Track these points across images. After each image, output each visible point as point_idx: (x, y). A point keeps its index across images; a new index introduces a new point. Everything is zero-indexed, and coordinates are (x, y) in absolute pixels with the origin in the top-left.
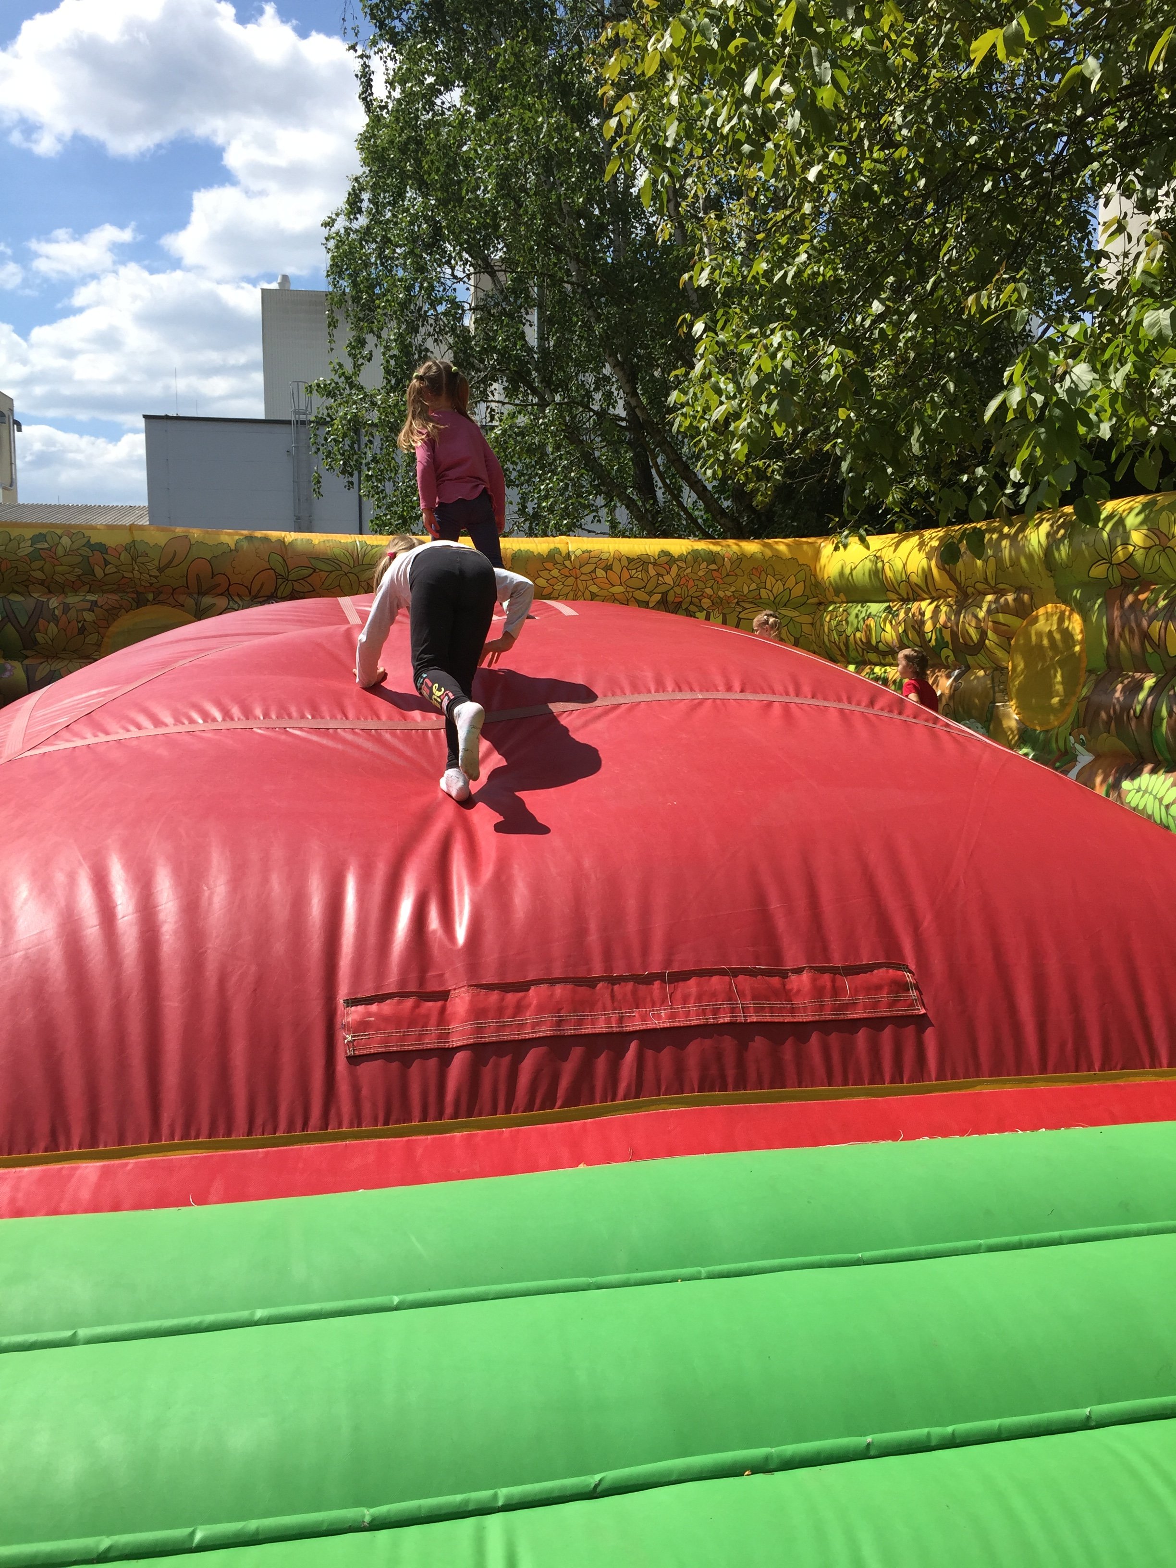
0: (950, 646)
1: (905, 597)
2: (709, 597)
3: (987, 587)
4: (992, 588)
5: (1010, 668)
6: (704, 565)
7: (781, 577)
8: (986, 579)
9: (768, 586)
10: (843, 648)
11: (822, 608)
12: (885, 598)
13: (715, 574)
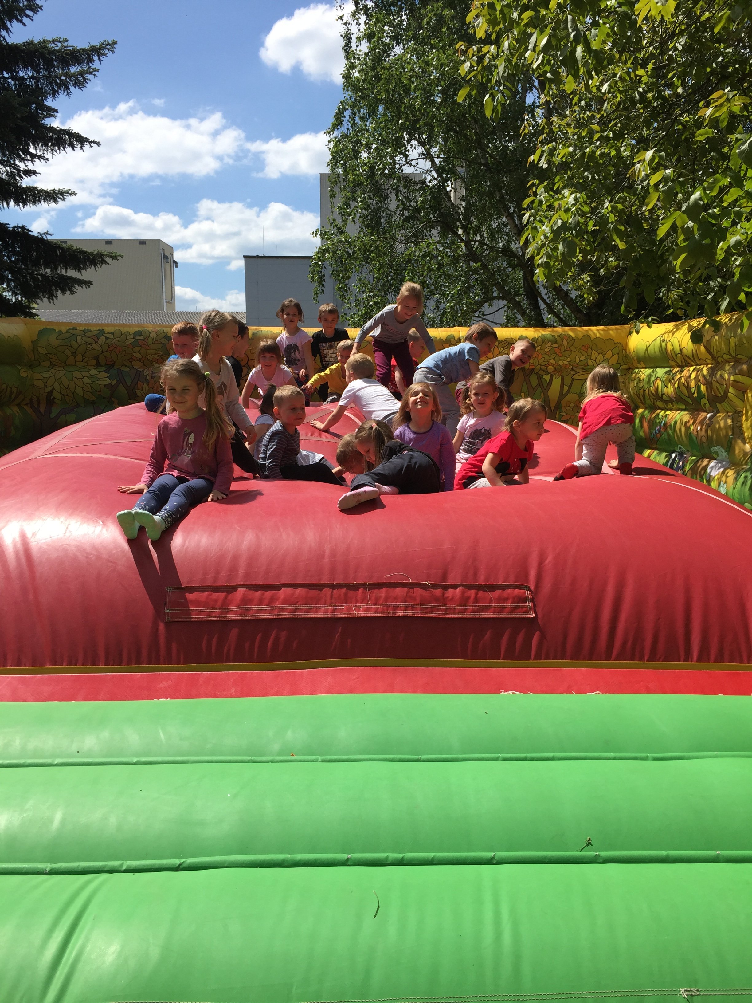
0: (706, 397)
1: (680, 364)
2: (553, 365)
3: (730, 357)
4: (733, 358)
5: (744, 412)
6: (549, 344)
7: (601, 351)
8: (729, 352)
9: (593, 357)
10: (642, 398)
11: (630, 371)
12: (668, 365)
13: (556, 350)
